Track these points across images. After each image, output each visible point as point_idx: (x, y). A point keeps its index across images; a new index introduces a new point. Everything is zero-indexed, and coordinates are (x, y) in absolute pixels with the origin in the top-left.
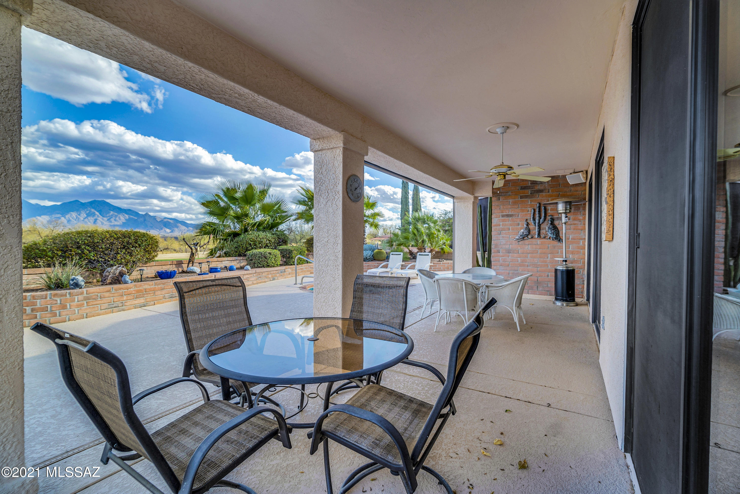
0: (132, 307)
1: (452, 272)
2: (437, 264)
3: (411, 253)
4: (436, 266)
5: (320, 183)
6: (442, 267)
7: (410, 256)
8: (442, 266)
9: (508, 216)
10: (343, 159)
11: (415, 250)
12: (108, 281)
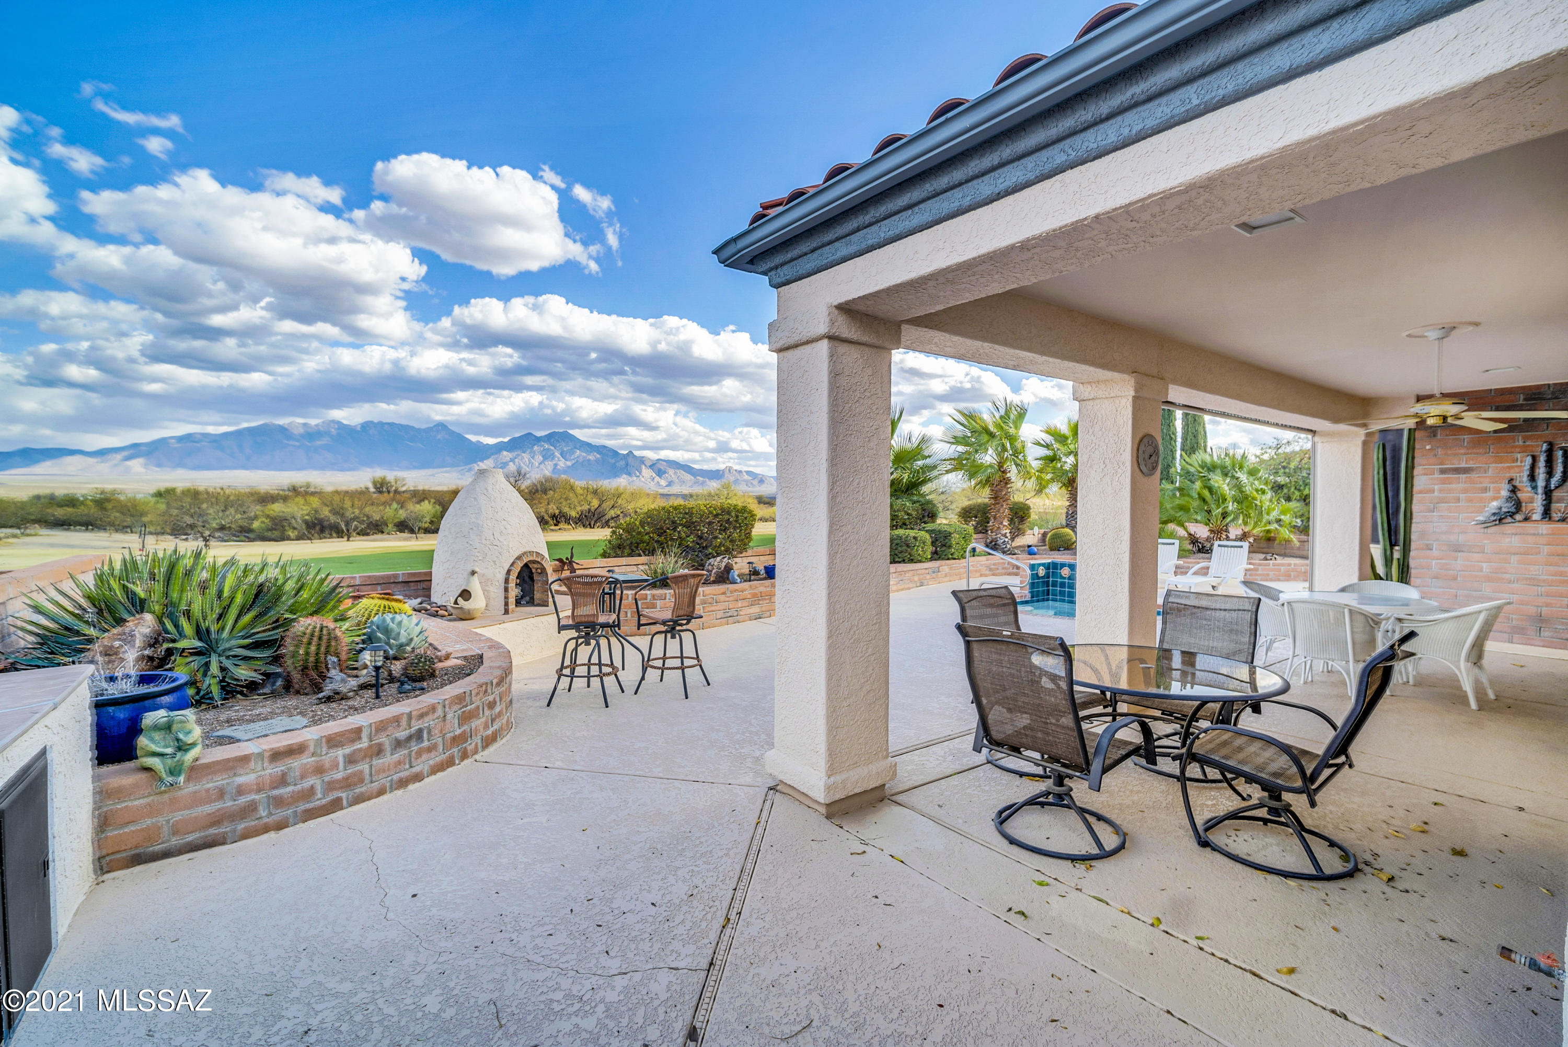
0: (746, 617)
1: (1307, 585)
2: (1260, 565)
3: (1194, 540)
4: (1257, 570)
5: (1089, 449)
6: (1271, 573)
7: (1190, 547)
8: (1272, 570)
9: (1457, 471)
10: (1134, 414)
11: (1202, 532)
12: (712, 579)
